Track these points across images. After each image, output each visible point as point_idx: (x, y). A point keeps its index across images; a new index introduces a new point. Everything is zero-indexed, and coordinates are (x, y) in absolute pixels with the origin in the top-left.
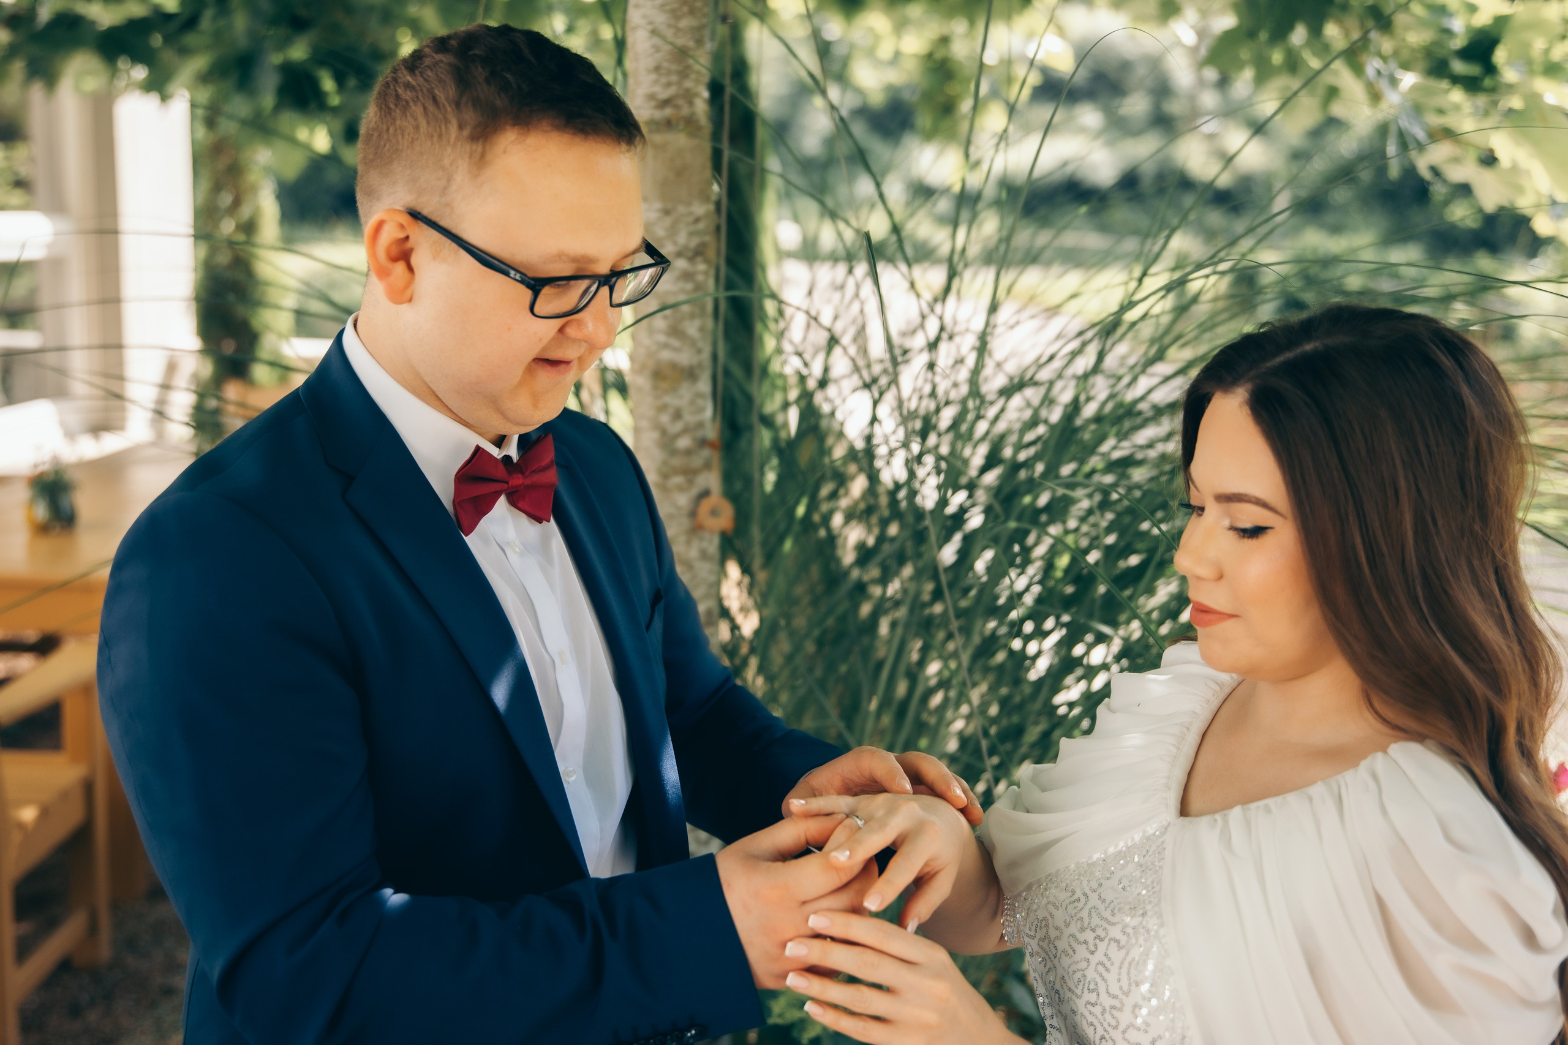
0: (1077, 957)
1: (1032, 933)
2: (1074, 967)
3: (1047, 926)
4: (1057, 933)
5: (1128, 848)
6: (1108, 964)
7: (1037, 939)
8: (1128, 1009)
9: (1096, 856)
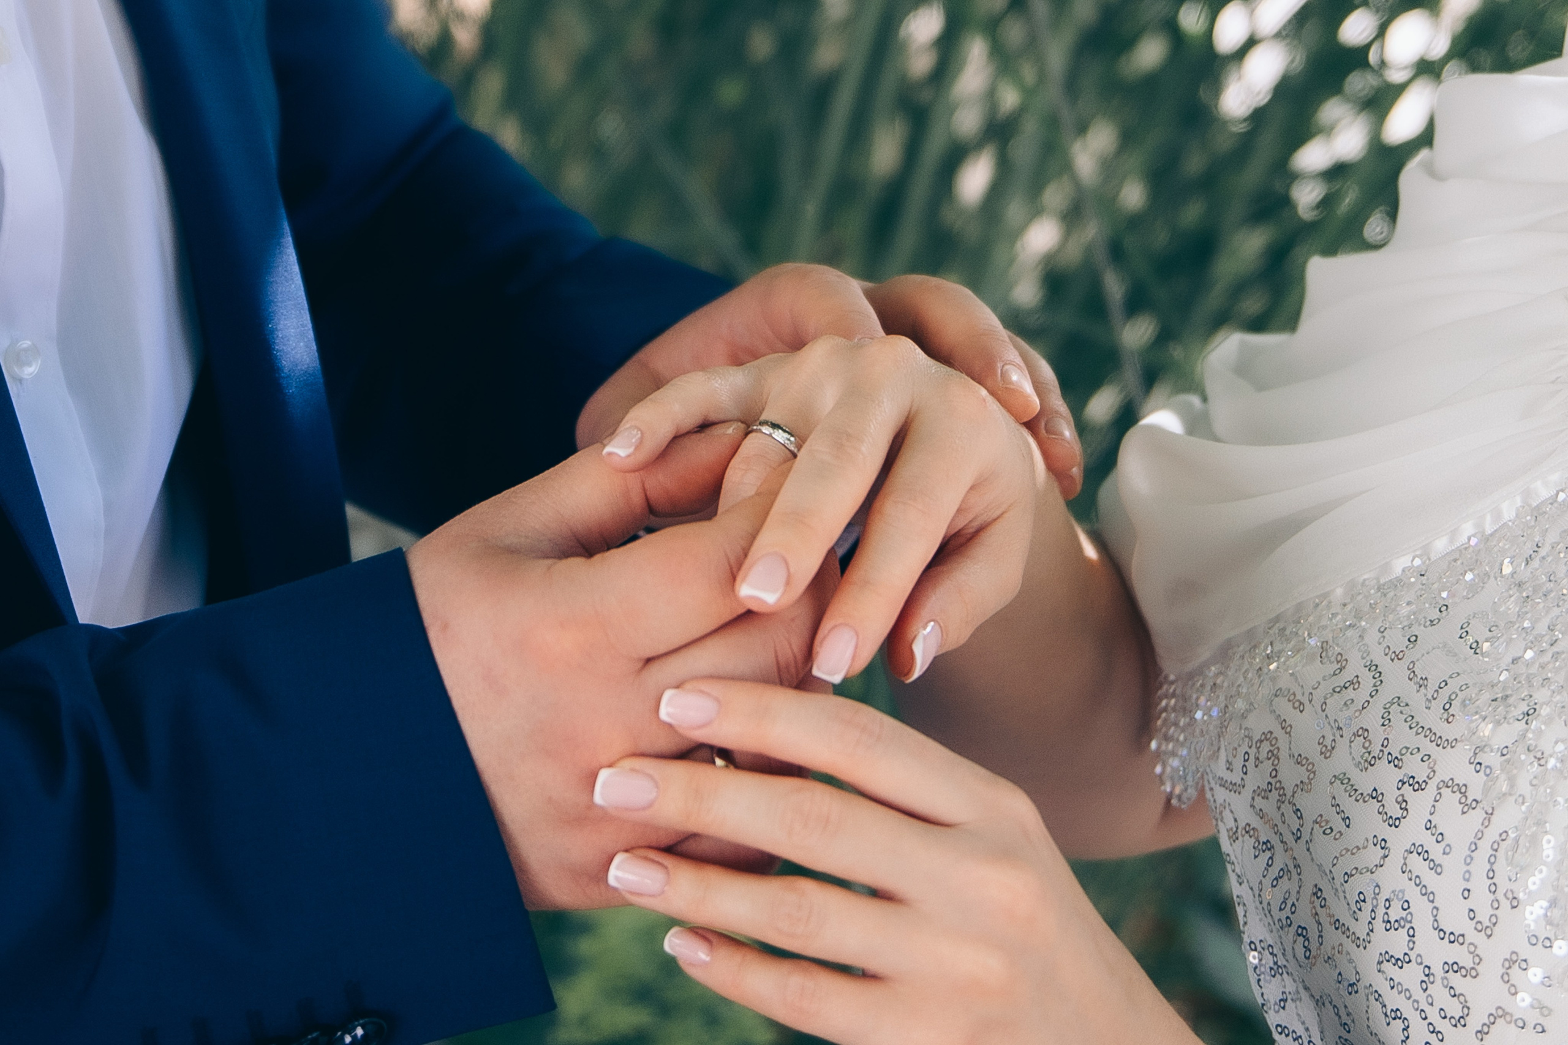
0: (1356, 836)
1: (1235, 777)
2: (1347, 864)
3: (1273, 755)
4: (1302, 773)
5: (1487, 539)
6: (1436, 850)
7: (1247, 793)
8: (1491, 970)
9: (1400, 564)
